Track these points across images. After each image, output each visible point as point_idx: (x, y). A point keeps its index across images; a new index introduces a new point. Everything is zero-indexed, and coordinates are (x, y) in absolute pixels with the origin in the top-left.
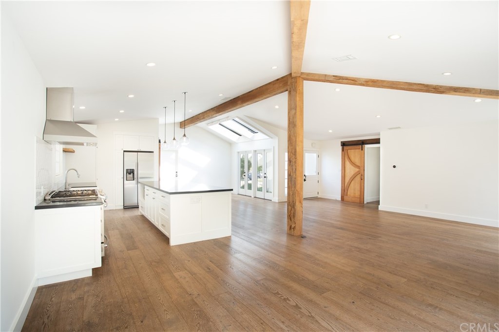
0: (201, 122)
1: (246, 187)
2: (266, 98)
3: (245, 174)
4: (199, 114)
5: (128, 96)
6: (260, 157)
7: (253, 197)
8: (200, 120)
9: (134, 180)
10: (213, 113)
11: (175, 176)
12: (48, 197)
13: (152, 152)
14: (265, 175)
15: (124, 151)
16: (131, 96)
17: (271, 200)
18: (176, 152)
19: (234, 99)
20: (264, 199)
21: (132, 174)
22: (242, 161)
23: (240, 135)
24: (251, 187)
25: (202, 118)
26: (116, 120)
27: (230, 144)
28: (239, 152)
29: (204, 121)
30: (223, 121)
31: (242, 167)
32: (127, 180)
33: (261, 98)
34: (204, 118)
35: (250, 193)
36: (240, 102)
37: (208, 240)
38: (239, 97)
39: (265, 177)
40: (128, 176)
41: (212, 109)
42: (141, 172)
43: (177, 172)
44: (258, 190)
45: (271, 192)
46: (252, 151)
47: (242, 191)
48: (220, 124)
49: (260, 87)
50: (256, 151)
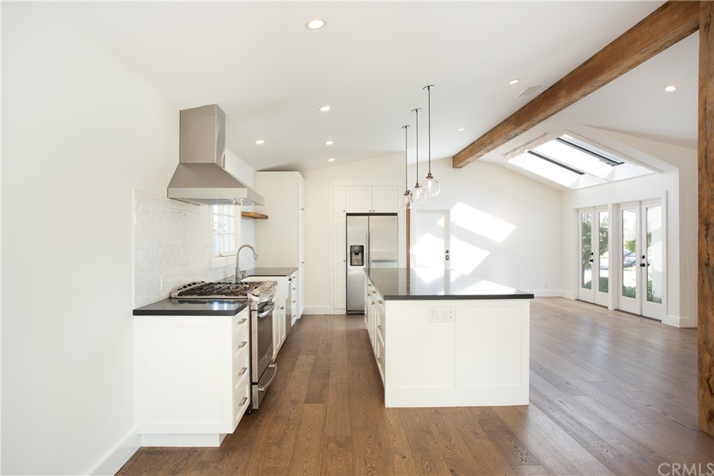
0: (488, 151)
1: (596, 286)
2: (630, 68)
3: (592, 257)
4: (484, 136)
5: (319, 109)
6: (630, 218)
7: (610, 308)
8: (486, 146)
9: (363, 265)
10: (508, 128)
11: (444, 258)
12: (175, 294)
13: (395, 214)
14: (644, 261)
15: (348, 214)
16: (325, 109)
17: (661, 321)
18: (447, 213)
19: (550, 89)
20: (641, 316)
21: (360, 254)
22: (586, 229)
23: (582, 174)
24: (607, 285)
25: (488, 142)
26: (331, 160)
27: (559, 192)
28: (578, 210)
29: (494, 148)
30: (537, 145)
31: (587, 241)
32: (351, 265)
33: (617, 71)
34: (492, 142)
35: (607, 299)
36: (563, 92)
37: (469, 408)
38: (562, 79)
39: (643, 265)
40: (353, 258)
41: (506, 120)
42: (376, 251)
43: (447, 252)
44: (624, 294)
45: (660, 301)
46: (610, 207)
47: (586, 295)
48: (530, 152)
49: (612, 44)
50: (618, 205)
